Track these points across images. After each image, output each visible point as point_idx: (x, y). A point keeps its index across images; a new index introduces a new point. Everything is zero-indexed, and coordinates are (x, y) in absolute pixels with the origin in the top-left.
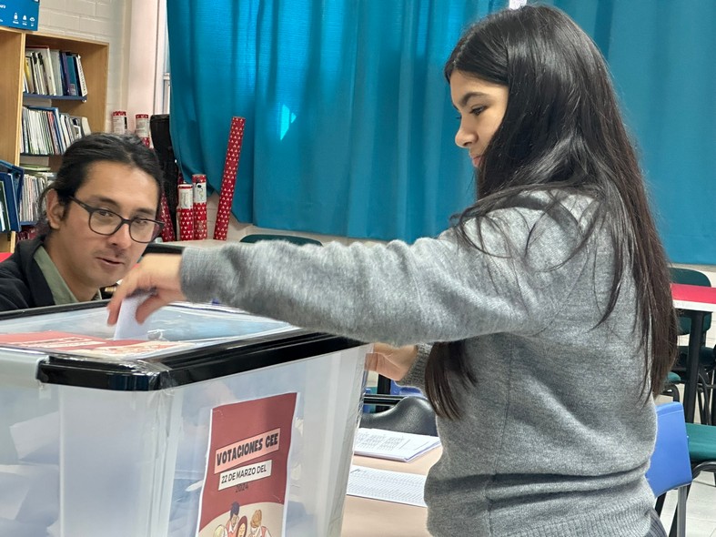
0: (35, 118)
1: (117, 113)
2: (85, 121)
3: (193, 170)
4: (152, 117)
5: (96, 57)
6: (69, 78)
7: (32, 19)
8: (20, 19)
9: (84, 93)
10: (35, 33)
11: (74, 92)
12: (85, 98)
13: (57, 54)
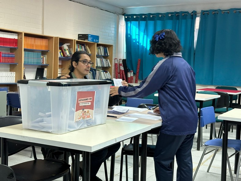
0: (98, 60)
2: (108, 60)
3: (130, 69)
4: (123, 59)
5: (111, 48)
6: (105, 52)
7: (98, 40)
8: (95, 40)
9: (108, 55)
10: (98, 43)
13: (103, 47)
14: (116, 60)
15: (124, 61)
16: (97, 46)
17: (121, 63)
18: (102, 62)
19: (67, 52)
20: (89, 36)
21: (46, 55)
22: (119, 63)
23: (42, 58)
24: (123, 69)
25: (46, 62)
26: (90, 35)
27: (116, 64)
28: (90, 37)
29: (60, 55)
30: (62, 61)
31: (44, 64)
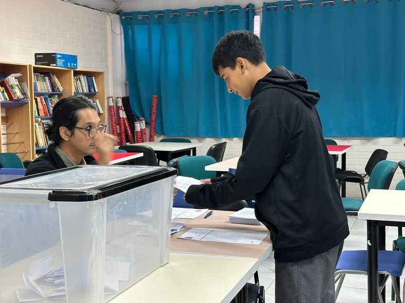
1: (109, 97)
2: (97, 101)
3: (139, 116)
4: (123, 98)
5: (100, 77)
6: (90, 85)
7: (75, 64)
8: (71, 65)
9: (97, 91)
10: (76, 70)
11: (93, 91)
12: (97, 92)
13: (85, 77)
14: (111, 99)
15: (125, 100)
16: (74, 75)
17: (120, 104)
19: (17, 90)
20: (58, 56)
22: (116, 104)
24: (125, 116)
26: (59, 54)
27: (110, 108)
28: (60, 58)
29: (2, 97)
30: (6, 109)
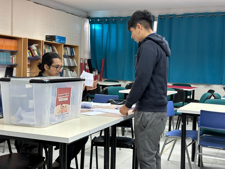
0: (65, 59)
2: (75, 60)
3: (95, 69)
4: (88, 59)
6: (72, 52)
7: (64, 41)
10: (65, 44)
12: (75, 56)
13: (69, 48)
14: (82, 60)
15: (89, 61)
16: (64, 47)
17: (86, 62)
18: (68, 61)
19: (36, 52)
21: (15, 55)
22: (85, 62)
23: (11, 58)
25: (15, 62)
26: (57, 36)
27: (81, 64)
28: (57, 38)
29: (28, 55)
30: (30, 61)
31: (14, 63)
